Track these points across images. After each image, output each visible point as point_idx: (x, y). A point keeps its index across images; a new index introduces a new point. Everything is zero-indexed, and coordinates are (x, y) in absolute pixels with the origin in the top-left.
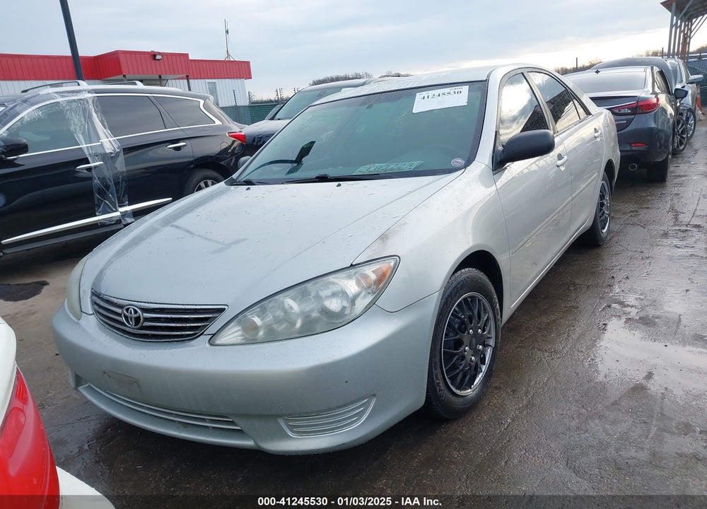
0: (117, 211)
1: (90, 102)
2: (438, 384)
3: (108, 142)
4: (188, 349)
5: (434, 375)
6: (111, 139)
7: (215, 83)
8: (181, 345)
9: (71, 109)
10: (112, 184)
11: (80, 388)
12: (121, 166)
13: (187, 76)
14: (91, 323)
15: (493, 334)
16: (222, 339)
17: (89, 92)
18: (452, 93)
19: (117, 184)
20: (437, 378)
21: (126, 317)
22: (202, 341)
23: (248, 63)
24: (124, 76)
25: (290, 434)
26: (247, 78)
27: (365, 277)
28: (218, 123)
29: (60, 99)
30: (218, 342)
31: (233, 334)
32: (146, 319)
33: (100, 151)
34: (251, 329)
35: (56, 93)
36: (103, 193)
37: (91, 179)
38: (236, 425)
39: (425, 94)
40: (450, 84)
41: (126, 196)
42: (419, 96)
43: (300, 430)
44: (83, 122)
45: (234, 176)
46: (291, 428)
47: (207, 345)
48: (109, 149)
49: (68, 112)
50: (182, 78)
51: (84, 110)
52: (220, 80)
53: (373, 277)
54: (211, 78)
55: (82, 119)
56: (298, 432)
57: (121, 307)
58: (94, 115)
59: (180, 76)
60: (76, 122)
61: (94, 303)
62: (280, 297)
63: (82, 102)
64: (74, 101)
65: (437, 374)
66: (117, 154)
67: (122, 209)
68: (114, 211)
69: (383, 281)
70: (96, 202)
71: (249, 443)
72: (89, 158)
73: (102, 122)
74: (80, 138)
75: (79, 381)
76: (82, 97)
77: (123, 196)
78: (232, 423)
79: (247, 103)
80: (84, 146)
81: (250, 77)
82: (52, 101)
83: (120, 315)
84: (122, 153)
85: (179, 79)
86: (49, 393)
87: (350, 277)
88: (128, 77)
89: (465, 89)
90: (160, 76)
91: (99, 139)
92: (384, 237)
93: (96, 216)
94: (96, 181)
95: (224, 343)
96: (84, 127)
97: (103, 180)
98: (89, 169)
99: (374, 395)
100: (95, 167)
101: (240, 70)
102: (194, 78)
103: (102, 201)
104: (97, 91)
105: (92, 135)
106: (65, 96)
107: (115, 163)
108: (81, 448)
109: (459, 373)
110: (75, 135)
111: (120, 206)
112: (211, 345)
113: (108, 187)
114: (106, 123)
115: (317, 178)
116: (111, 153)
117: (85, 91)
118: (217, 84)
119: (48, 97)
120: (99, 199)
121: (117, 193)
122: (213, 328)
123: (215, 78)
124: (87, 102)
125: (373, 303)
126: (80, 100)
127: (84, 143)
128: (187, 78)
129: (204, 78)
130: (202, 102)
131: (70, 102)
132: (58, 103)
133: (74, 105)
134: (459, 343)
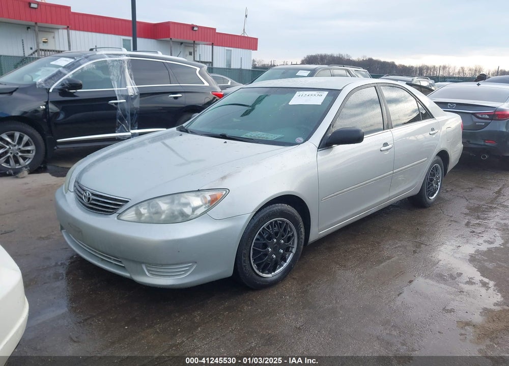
0: (129, 132)
1: (126, 62)
2: (245, 266)
3: (131, 88)
4: (108, 219)
5: (243, 260)
6: (133, 87)
7: (231, 50)
8: (106, 216)
9: (113, 66)
10: (129, 115)
11: (63, 231)
12: (136, 104)
13: (213, 44)
14: (71, 197)
15: (295, 246)
16: (124, 217)
17: (126, 56)
18: (317, 95)
19: (132, 115)
20: (245, 262)
21: (85, 196)
22: (114, 217)
23: (256, 40)
24: (171, 39)
25: (147, 273)
26: (253, 50)
27: (205, 198)
28: (206, 84)
29: (108, 59)
30: (121, 218)
31: (130, 215)
32: (93, 200)
33: (125, 94)
34: (139, 214)
35: (107, 54)
36: (122, 120)
37: (116, 109)
38: (122, 264)
39: (301, 93)
40: (319, 89)
41: (137, 123)
42: (298, 93)
43: (153, 273)
44: (119, 75)
45: (184, 125)
46: (148, 271)
47: (116, 218)
48: (131, 93)
49: (111, 67)
50: (210, 45)
51: (121, 67)
52: (235, 49)
53: (209, 198)
54: (229, 47)
55: (119, 72)
56: (151, 274)
57: (84, 190)
58: (127, 71)
59: (208, 43)
60: (114, 75)
61: (75, 186)
62: (157, 200)
63: (121, 61)
64: (116, 60)
65: (245, 260)
66: (136, 96)
67: (133, 131)
68: (127, 132)
69: (214, 202)
70: (117, 125)
71: (127, 275)
72: (118, 97)
73: (131, 75)
74: (115, 84)
75: (62, 228)
76: (122, 59)
77: (135, 123)
78: (120, 262)
79: (250, 67)
80: (116, 89)
81: (256, 49)
82: (103, 59)
83: (82, 194)
84: (139, 96)
85: (207, 44)
86: (53, 232)
87: (198, 196)
88: (173, 39)
89: (326, 93)
90: (194, 42)
91: (126, 85)
92: (224, 178)
93: (115, 133)
94: (119, 112)
95: (125, 219)
96: (119, 77)
97: (123, 110)
98: (116, 104)
99: (196, 263)
100: (120, 103)
101: (250, 43)
102: (217, 45)
103: (121, 124)
104: (131, 56)
105: (122, 83)
106: (110, 57)
107: (133, 102)
108: (57, 263)
109: (263, 262)
110: (112, 82)
111: (132, 129)
112: (118, 219)
113: (126, 116)
114: (132, 76)
115: (221, 135)
116: (132, 95)
117: (124, 55)
118: (232, 51)
119: (102, 56)
120: (119, 123)
121: (131, 120)
122: (120, 211)
123: (232, 47)
124: (124, 62)
125: (205, 212)
126: (120, 60)
127: (116, 87)
128: (213, 45)
129: (224, 46)
130: (198, 69)
131: (113, 61)
132: (106, 61)
133: (115, 63)
134: (265, 246)
